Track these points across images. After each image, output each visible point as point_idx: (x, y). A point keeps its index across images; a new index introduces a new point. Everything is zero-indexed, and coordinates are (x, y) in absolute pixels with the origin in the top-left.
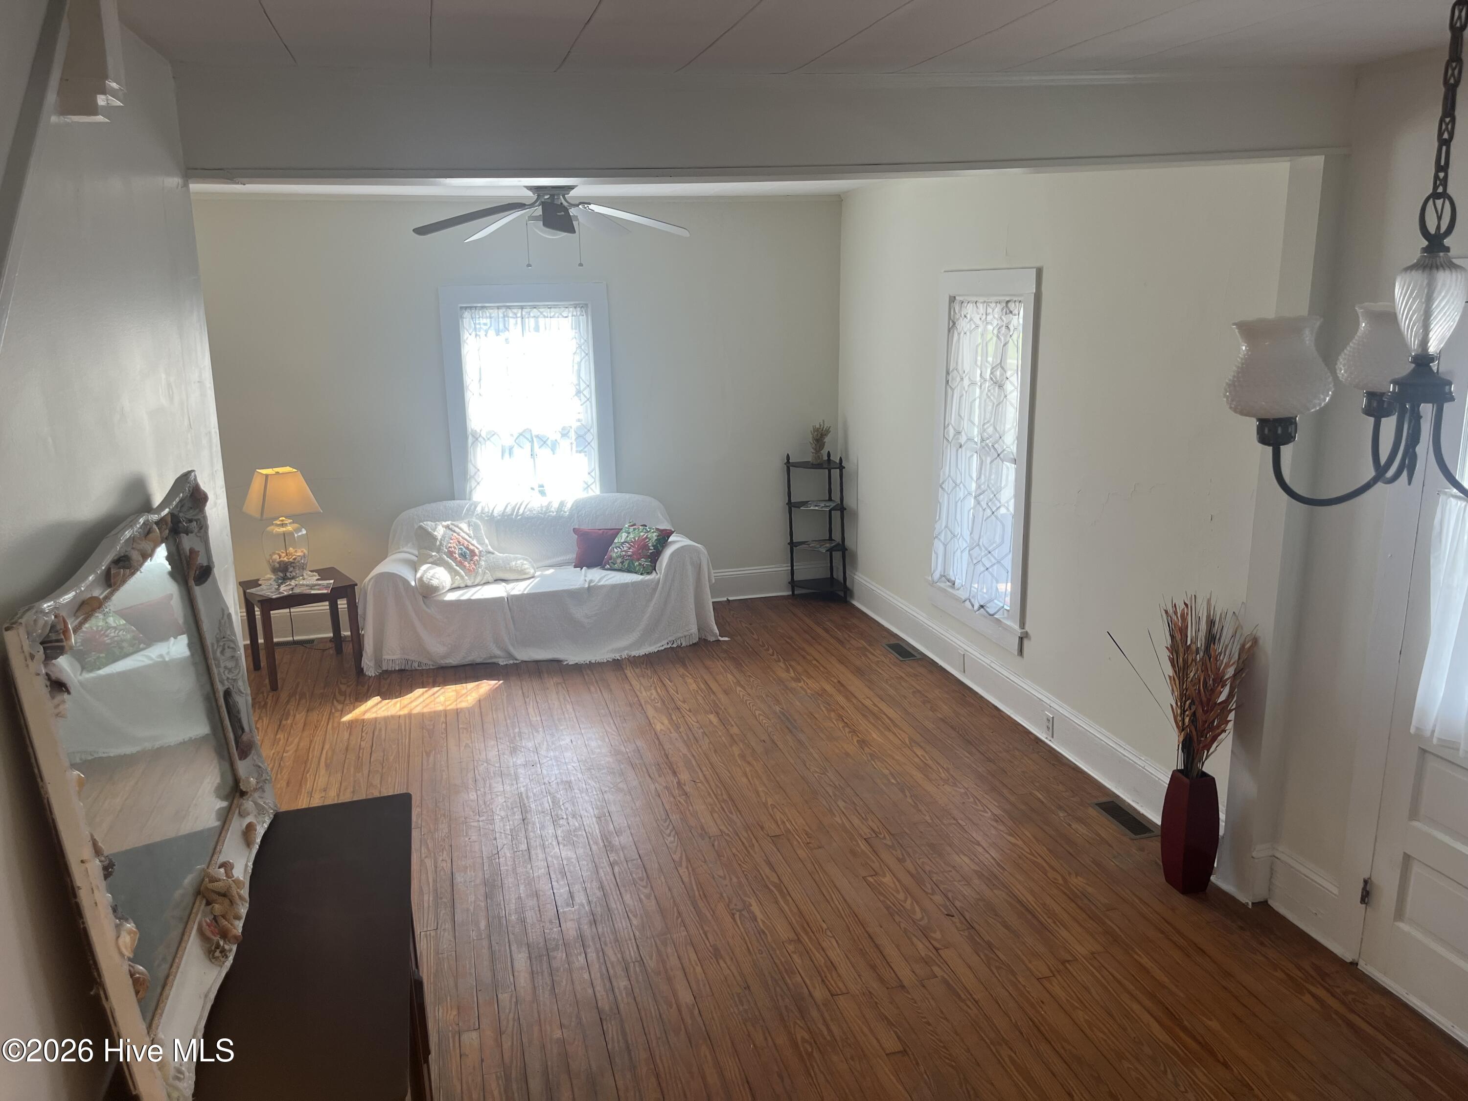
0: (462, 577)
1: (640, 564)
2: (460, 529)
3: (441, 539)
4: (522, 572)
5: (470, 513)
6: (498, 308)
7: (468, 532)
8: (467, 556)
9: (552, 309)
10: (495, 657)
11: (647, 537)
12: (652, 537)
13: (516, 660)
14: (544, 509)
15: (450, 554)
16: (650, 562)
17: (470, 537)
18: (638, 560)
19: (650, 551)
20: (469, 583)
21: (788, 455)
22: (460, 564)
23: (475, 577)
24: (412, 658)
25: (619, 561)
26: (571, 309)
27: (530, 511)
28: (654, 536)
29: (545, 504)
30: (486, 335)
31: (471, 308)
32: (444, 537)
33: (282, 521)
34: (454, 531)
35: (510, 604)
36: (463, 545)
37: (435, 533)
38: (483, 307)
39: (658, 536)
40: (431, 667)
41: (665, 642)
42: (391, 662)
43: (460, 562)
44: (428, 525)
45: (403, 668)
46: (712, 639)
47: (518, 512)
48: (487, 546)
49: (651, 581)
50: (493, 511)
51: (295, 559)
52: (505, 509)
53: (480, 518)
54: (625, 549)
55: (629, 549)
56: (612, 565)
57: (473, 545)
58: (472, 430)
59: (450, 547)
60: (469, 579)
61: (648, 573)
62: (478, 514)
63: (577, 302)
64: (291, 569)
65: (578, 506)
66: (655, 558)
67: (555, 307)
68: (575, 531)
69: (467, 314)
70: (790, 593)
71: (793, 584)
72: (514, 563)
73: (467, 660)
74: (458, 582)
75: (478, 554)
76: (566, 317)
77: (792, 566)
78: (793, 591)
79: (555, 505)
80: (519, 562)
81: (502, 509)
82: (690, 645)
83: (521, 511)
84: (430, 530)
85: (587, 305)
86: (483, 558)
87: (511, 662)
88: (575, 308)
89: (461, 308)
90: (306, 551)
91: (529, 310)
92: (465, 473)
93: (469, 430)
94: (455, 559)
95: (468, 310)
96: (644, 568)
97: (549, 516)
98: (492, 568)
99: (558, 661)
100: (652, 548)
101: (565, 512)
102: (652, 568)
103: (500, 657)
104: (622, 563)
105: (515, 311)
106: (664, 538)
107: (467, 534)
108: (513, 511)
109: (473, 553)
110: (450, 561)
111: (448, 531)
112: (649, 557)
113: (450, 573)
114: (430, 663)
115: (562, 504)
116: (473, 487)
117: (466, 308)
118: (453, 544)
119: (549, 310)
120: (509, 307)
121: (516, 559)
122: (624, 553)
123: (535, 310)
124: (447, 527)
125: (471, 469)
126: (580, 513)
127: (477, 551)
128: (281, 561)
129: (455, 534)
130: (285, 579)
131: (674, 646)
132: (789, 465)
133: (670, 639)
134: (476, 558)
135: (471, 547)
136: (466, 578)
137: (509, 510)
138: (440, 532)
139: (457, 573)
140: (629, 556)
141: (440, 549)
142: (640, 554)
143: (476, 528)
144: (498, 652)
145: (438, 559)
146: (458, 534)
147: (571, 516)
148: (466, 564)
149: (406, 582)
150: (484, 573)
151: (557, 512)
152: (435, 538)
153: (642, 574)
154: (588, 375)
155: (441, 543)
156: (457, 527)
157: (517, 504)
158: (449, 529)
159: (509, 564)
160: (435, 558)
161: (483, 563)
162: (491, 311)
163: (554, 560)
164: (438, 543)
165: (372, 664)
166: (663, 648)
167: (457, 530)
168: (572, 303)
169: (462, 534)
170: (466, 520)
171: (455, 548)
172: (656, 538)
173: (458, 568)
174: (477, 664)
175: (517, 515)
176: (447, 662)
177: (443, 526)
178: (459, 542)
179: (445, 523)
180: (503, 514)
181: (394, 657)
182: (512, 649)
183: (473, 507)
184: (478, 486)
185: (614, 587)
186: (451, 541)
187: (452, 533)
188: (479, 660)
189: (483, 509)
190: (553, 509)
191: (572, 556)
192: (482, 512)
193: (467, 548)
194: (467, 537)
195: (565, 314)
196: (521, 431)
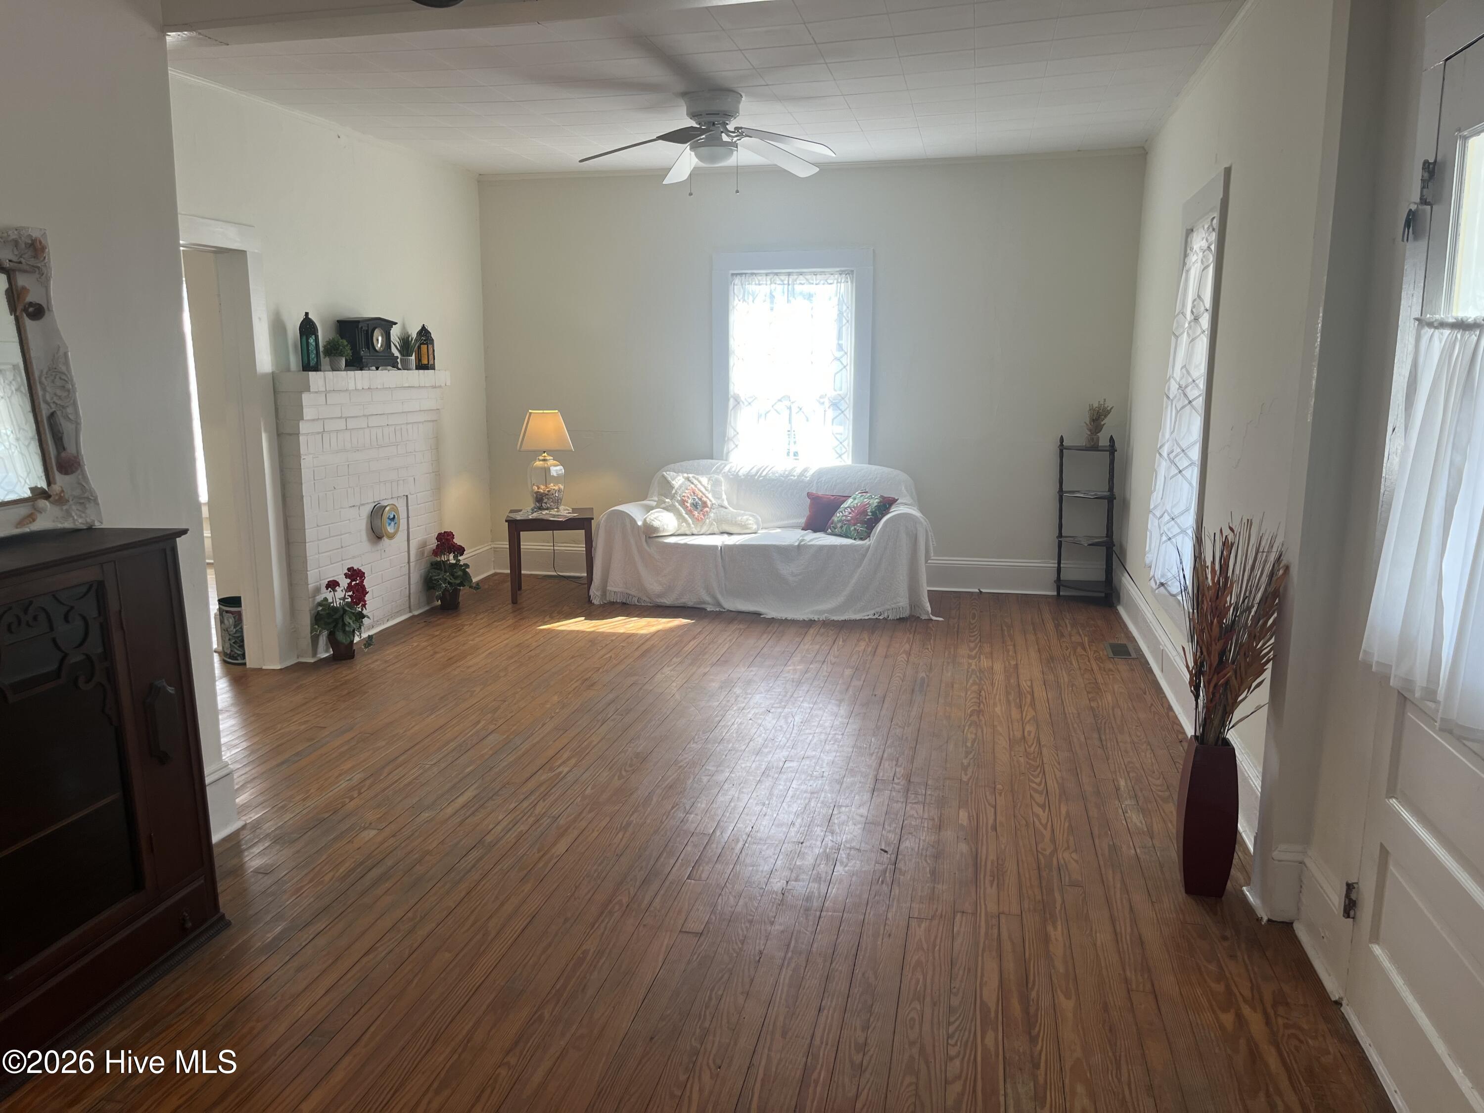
0: (688, 524)
1: (855, 529)
2: (700, 482)
3: (677, 489)
4: (745, 526)
5: (718, 471)
6: (767, 275)
7: (706, 485)
8: (699, 506)
9: (818, 276)
10: (704, 603)
11: (868, 503)
12: (873, 503)
13: (724, 609)
14: (787, 473)
15: (683, 502)
16: (866, 528)
17: (707, 490)
18: (855, 525)
19: (868, 517)
20: (695, 532)
21: (1062, 436)
22: (689, 513)
23: (702, 526)
24: (633, 593)
25: (839, 525)
26: (836, 276)
27: (773, 473)
28: (875, 502)
29: (789, 468)
30: (753, 302)
31: (741, 274)
32: (681, 486)
33: (545, 456)
34: (693, 483)
35: (723, 554)
36: (697, 496)
37: (673, 482)
38: (752, 274)
39: (879, 503)
40: (649, 604)
41: (873, 612)
42: (613, 593)
43: (690, 511)
44: (669, 475)
45: (624, 601)
46: (924, 617)
47: (761, 473)
48: (723, 500)
49: (862, 546)
50: (739, 471)
51: (549, 491)
52: (751, 470)
53: (726, 476)
54: (847, 513)
55: (850, 513)
56: (833, 529)
57: (707, 497)
58: (734, 394)
59: (684, 496)
60: (696, 527)
61: (861, 539)
62: (724, 473)
63: (843, 269)
64: (545, 500)
65: (820, 474)
66: (871, 524)
67: (822, 273)
68: (809, 495)
69: (737, 280)
70: (1055, 593)
71: (1059, 583)
72: (740, 518)
73: (679, 602)
74: (684, 529)
75: (709, 506)
76: (831, 284)
77: (1059, 563)
78: (1058, 591)
79: (798, 471)
80: (745, 517)
81: (748, 470)
82: (897, 619)
83: (764, 473)
84: (670, 479)
85: (852, 271)
86: (712, 510)
87: (718, 609)
88: (840, 274)
89: (733, 274)
90: (562, 487)
91: (796, 277)
92: (724, 434)
93: (731, 393)
94: (686, 508)
95: (738, 277)
96: (858, 533)
97: (789, 480)
98: (719, 521)
99: (758, 614)
100: (870, 514)
101: (807, 477)
102: (866, 535)
103: (708, 604)
104: (841, 527)
105: (782, 278)
106: (885, 505)
107: (705, 487)
108: (757, 473)
109: (705, 504)
110: (681, 509)
111: (688, 483)
112: (866, 523)
113: (678, 519)
114: (648, 600)
115: (806, 470)
116: (730, 449)
117: (737, 274)
118: (687, 493)
119: (814, 277)
120: (777, 274)
121: (743, 515)
122: (844, 518)
123: (801, 276)
124: (688, 479)
125: (730, 433)
126: (820, 480)
127: (709, 503)
128: (538, 492)
129: (692, 486)
130: (541, 508)
131: (881, 618)
132: (1062, 448)
133: (878, 610)
134: (707, 509)
135: (704, 499)
136: (693, 526)
137: (754, 471)
138: (678, 481)
139: (685, 520)
140: (848, 521)
141: (674, 497)
142: (857, 518)
143: (717, 483)
144: (708, 599)
145: (670, 506)
146: (696, 486)
147: (810, 482)
148: (696, 513)
149: (633, 521)
150: (711, 524)
151: (798, 476)
152: (672, 487)
153: (855, 539)
154: (849, 342)
155: (676, 491)
156: (697, 479)
157: (761, 468)
158: (689, 480)
159: (736, 518)
160: (667, 504)
161: (712, 515)
162: (760, 278)
163: (786, 522)
164: (674, 491)
165: (599, 593)
166: (867, 618)
167: (695, 482)
168: (838, 269)
169: (699, 486)
170: (709, 476)
171: (688, 497)
172: (876, 504)
173: (686, 516)
174: (688, 607)
175: (760, 476)
176: (662, 601)
177: (683, 477)
178: (694, 493)
179: (686, 475)
180: (747, 475)
181: (616, 590)
182: (719, 597)
183: (723, 465)
184: (736, 449)
185: (822, 548)
186: (687, 491)
187: (689, 484)
188: (690, 604)
189: (730, 469)
190: (795, 474)
191: (802, 521)
192: (729, 471)
193: (700, 499)
194: (703, 490)
195: (829, 281)
196: (779, 398)
